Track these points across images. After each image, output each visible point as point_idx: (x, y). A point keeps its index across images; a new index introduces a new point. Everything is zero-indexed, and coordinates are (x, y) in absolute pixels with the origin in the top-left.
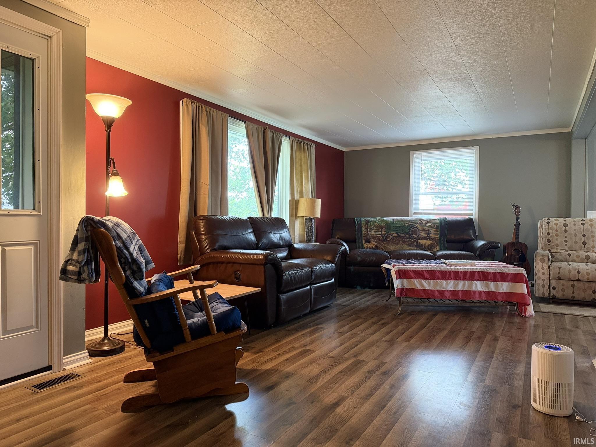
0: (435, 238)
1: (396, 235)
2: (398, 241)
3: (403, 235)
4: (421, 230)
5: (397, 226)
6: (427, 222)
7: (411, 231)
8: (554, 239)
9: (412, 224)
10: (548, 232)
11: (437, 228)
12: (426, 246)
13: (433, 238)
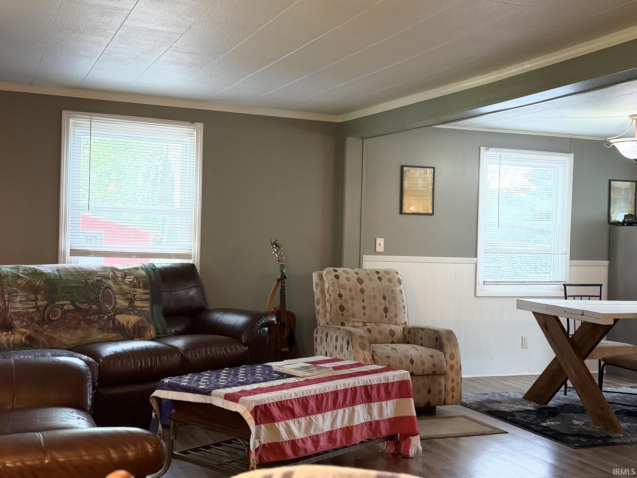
0: (143, 309)
1: (72, 307)
2: (76, 322)
3: (84, 306)
4: (118, 294)
5: (70, 284)
6: (125, 273)
7: (100, 295)
8: (348, 305)
9: (101, 281)
10: (338, 293)
11: (145, 288)
12: (130, 328)
13: (140, 309)
